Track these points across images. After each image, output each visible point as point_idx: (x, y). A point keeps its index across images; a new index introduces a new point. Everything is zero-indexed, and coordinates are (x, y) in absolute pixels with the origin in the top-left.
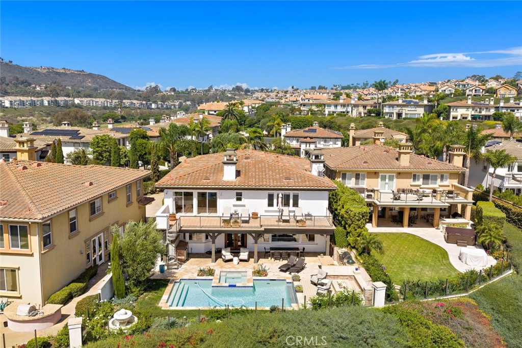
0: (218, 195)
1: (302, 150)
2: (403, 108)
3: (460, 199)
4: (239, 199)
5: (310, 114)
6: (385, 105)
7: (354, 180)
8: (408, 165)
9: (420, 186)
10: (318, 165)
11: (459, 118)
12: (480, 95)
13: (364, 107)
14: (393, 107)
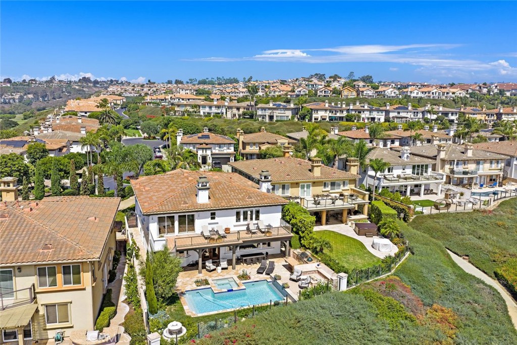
0: (196, 217)
1: (199, 156)
2: (274, 111)
3: (360, 200)
4: (213, 218)
5: (186, 115)
6: (258, 108)
7: (281, 190)
8: (320, 175)
9: (329, 191)
10: (267, 184)
11: (319, 119)
12: (328, 96)
13: (237, 109)
14: (265, 110)
